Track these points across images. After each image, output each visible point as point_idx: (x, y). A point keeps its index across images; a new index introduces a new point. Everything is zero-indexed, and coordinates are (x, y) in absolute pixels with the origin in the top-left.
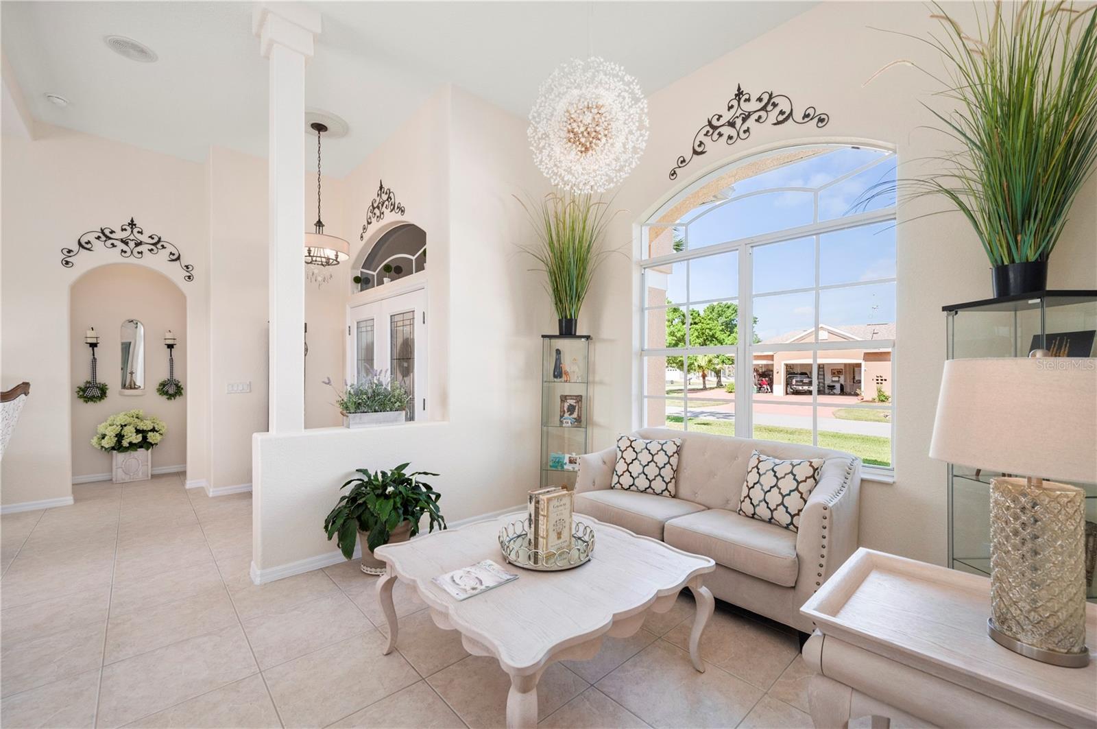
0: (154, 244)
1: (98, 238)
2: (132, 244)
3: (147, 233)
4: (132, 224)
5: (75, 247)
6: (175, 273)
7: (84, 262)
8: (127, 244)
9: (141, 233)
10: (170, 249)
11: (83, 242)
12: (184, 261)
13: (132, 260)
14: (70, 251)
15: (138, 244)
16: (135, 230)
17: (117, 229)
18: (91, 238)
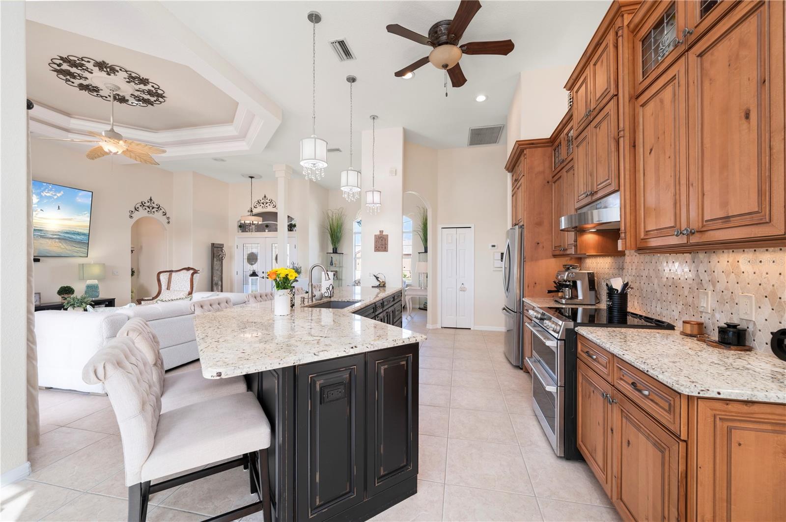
0: (158, 208)
1: (141, 206)
2: (151, 208)
3: (155, 204)
4: (151, 200)
5: (134, 210)
6: (164, 219)
7: (137, 216)
8: (149, 208)
9: (153, 203)
10: (163, 210)
11: (136, 207)
12: (168, 215)
13: (151, 215)
14: (132, 212)
15: (153, 208)
16: (152, 202)
17: (146, 202)
18: (138, 206)
